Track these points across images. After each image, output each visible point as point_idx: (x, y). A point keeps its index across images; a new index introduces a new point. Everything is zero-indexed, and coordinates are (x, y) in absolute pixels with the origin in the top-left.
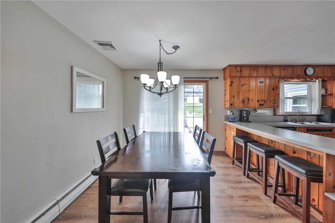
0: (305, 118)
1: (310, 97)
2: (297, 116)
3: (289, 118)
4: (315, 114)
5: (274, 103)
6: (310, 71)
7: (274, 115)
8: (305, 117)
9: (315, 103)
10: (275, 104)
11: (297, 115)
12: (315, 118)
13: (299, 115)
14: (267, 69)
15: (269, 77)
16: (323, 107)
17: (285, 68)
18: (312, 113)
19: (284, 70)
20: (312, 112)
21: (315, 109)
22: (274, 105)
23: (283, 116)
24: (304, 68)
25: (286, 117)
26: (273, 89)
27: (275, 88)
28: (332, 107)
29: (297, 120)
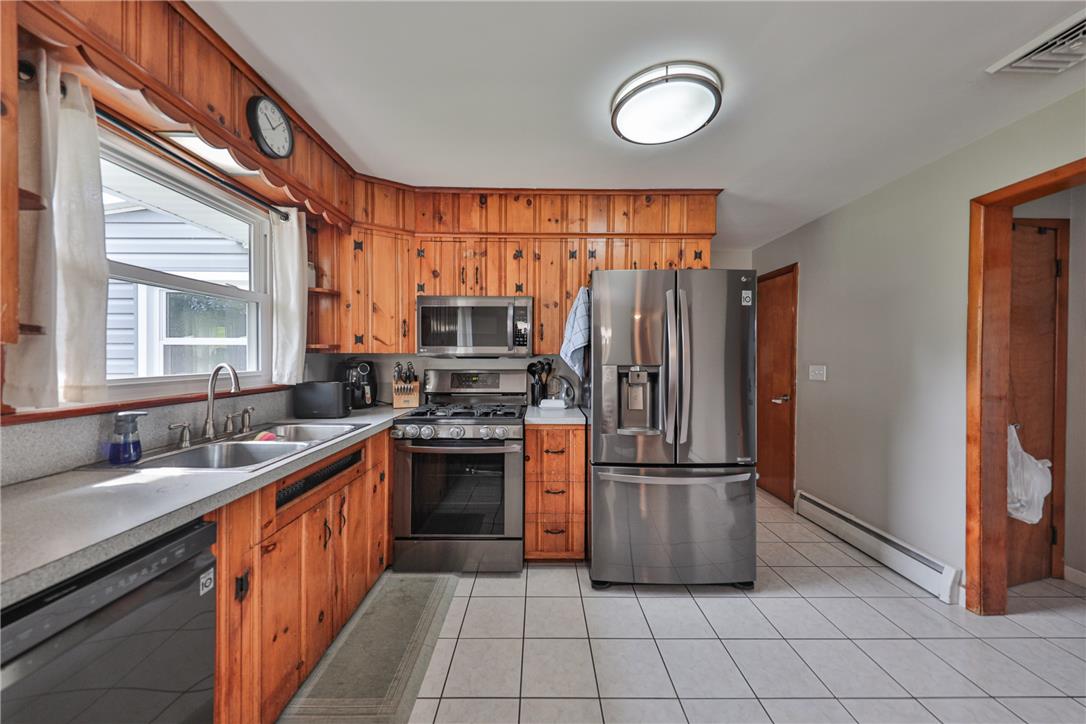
0: (246, 411)
1: (262, 294)
2: (201, 406)
3: (148, 429)
4: (285, 381)
6: (274, 129)
9: (287, 326)
11: (204, 398)
12: (281, 401)
13: (218, 396)
16: (313, 346)
18: (276, 380)
20: (275, 373)
21: (284, 356)
23: (94, 421)
24: (251, 87)
25: (120, 426)
28: (338, 347)
29: (204, 432)
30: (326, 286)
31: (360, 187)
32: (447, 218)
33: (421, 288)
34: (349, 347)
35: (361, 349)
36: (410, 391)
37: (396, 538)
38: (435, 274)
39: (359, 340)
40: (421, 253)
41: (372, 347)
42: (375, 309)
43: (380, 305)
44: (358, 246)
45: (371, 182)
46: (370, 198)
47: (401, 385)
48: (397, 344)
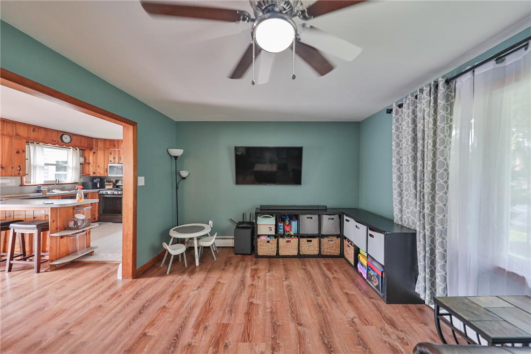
2: (54, 186)
5: (20, 170)
6: (66, 139)
7: (20, 186)
8: (64, 186)
10: (21, 172)
11: (54, 184)
13: (57, 184)
14: (5, 126)
15: (11, 137)
16: (82, 175)
17: (36, 129)
19: (33, 131)
22: (19, 172)
23: (35, 187)
24: (61, 134)
25: (39, 187)
26: (18, 152)
27: (21, 151)
28: (89, 175)
30: (87, 161)
31: (94, 140)
32: (116, 146)
33: (111, 161)
34: (92, 175)
35: (95, 175)
36: (110, 185)
37: (100, 215)
38: (114, 158)
39: (94, 173)
40: (111, 153)
41: (98, 175)
42: (98, 166)
43: (100, 165)
44: (94, 153)
45: (97, 139)
46: (97, 143)
47: (107, 183)
48: (104, 174)
